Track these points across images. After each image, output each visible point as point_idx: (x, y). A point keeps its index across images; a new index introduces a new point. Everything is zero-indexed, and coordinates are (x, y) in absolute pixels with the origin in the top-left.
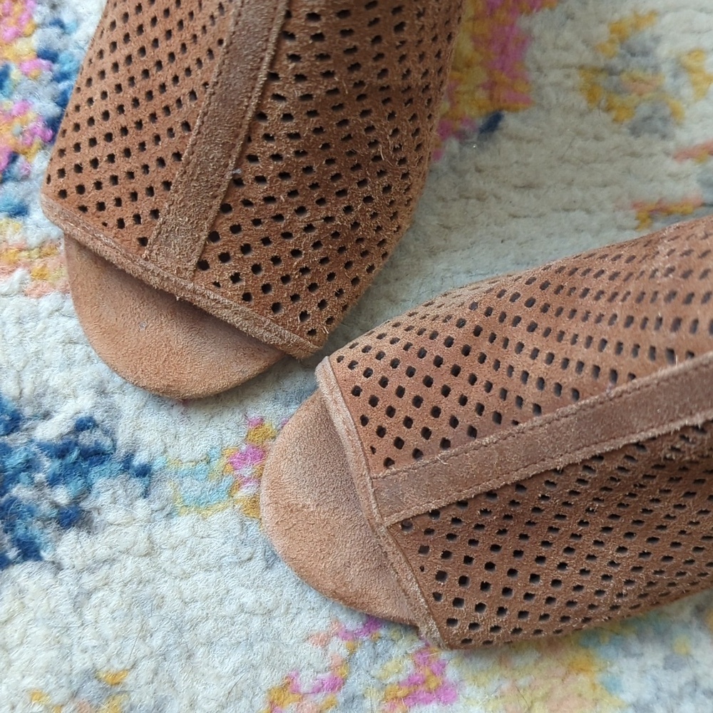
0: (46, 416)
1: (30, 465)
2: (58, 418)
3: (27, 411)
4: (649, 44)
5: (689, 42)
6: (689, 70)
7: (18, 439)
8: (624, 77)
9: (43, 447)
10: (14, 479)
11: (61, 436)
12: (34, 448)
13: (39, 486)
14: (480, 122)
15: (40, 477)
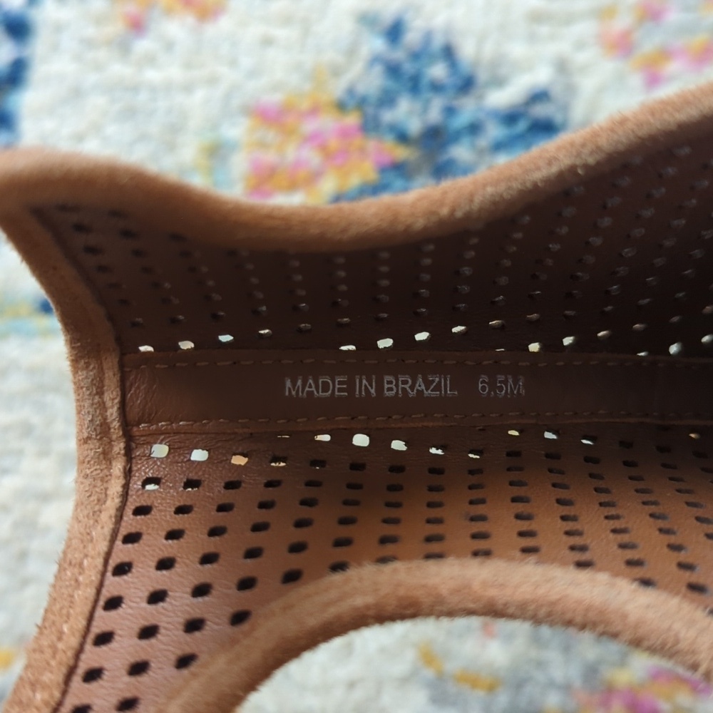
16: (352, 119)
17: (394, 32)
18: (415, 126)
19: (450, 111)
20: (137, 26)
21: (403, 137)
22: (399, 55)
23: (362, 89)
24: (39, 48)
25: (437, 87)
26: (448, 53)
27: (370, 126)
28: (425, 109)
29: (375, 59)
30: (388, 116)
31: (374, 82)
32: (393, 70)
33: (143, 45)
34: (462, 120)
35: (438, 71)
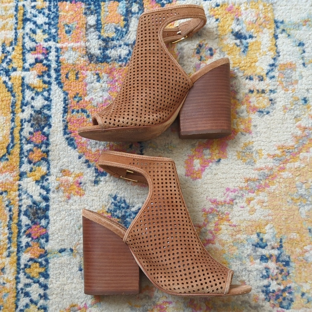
0: (134, 207)
1: (130, 215)
2: (136, 207)
3: (131, 206)
4: (251, 148)
5: (259, 148)
6: (259, 153)
7: (129, 210)
8: (245, 154)
9: (133, 212)
10: (127, 217)
11: (136, 210)
12: (131, 212)
13: (131, 219)
14: (216, 160)
15: (131, 217)
16: (109, 214)
17: (115, 198)
18: (120, 215)
19: (126, 212)
20: (69, 198)
21: (118, 218)
22: (116, 202)
23: (110, 209)
24: (51, 203)
25: (123, 208)
26: (124, 201)
27: (113, 215)
28: (122, 211)
29: (112, 203)
30: (115, 214)
31: (113, 207)
32: (115, 205)
33: (71, 201)
34: (128, 214)
35: (123, 205)
